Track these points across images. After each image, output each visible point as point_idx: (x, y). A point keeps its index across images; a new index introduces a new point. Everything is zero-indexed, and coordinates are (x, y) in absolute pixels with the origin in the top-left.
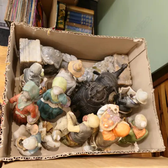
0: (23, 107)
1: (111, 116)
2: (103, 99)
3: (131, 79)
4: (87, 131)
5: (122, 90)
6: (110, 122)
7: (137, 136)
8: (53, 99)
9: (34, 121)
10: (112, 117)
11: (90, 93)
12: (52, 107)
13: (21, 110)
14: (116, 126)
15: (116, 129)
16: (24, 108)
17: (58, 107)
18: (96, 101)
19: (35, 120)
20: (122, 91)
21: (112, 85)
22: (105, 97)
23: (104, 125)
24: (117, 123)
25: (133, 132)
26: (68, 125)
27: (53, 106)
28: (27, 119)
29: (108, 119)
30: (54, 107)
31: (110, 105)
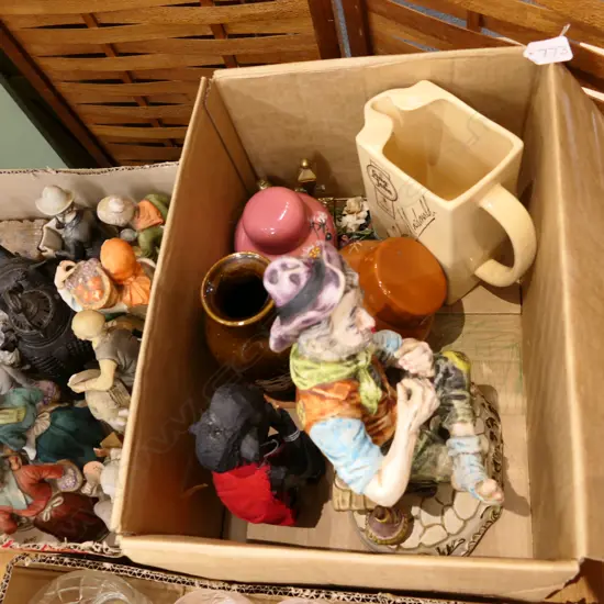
0: (20, 494)
1: (80, 280)
2: (49, 298)
3: (32, 219)
4: (112, 343)
5: (46, 248)
6: (90, 284)
7: (155, 222)
8: (14, 420)
9: (75, 472)
10: (84, 278)
11: (27, 331)
12: (45, 428)
13: (30, 500)
14: (107, 272)
15: (112, 271)
16: (23, 492)
17: (51, 412)
18: (50, 316)
19: (70, 471)
20: (49, 247)
21: (20, 274)
22: (45, 294)
23: (97, 300)
24: (98, 269)
25: (143, 230)
26: (98, 388)
27: (43, 424)
28: (67, 490)
29: (86, 288)
30: (48, 423)
31: (58, 281)
